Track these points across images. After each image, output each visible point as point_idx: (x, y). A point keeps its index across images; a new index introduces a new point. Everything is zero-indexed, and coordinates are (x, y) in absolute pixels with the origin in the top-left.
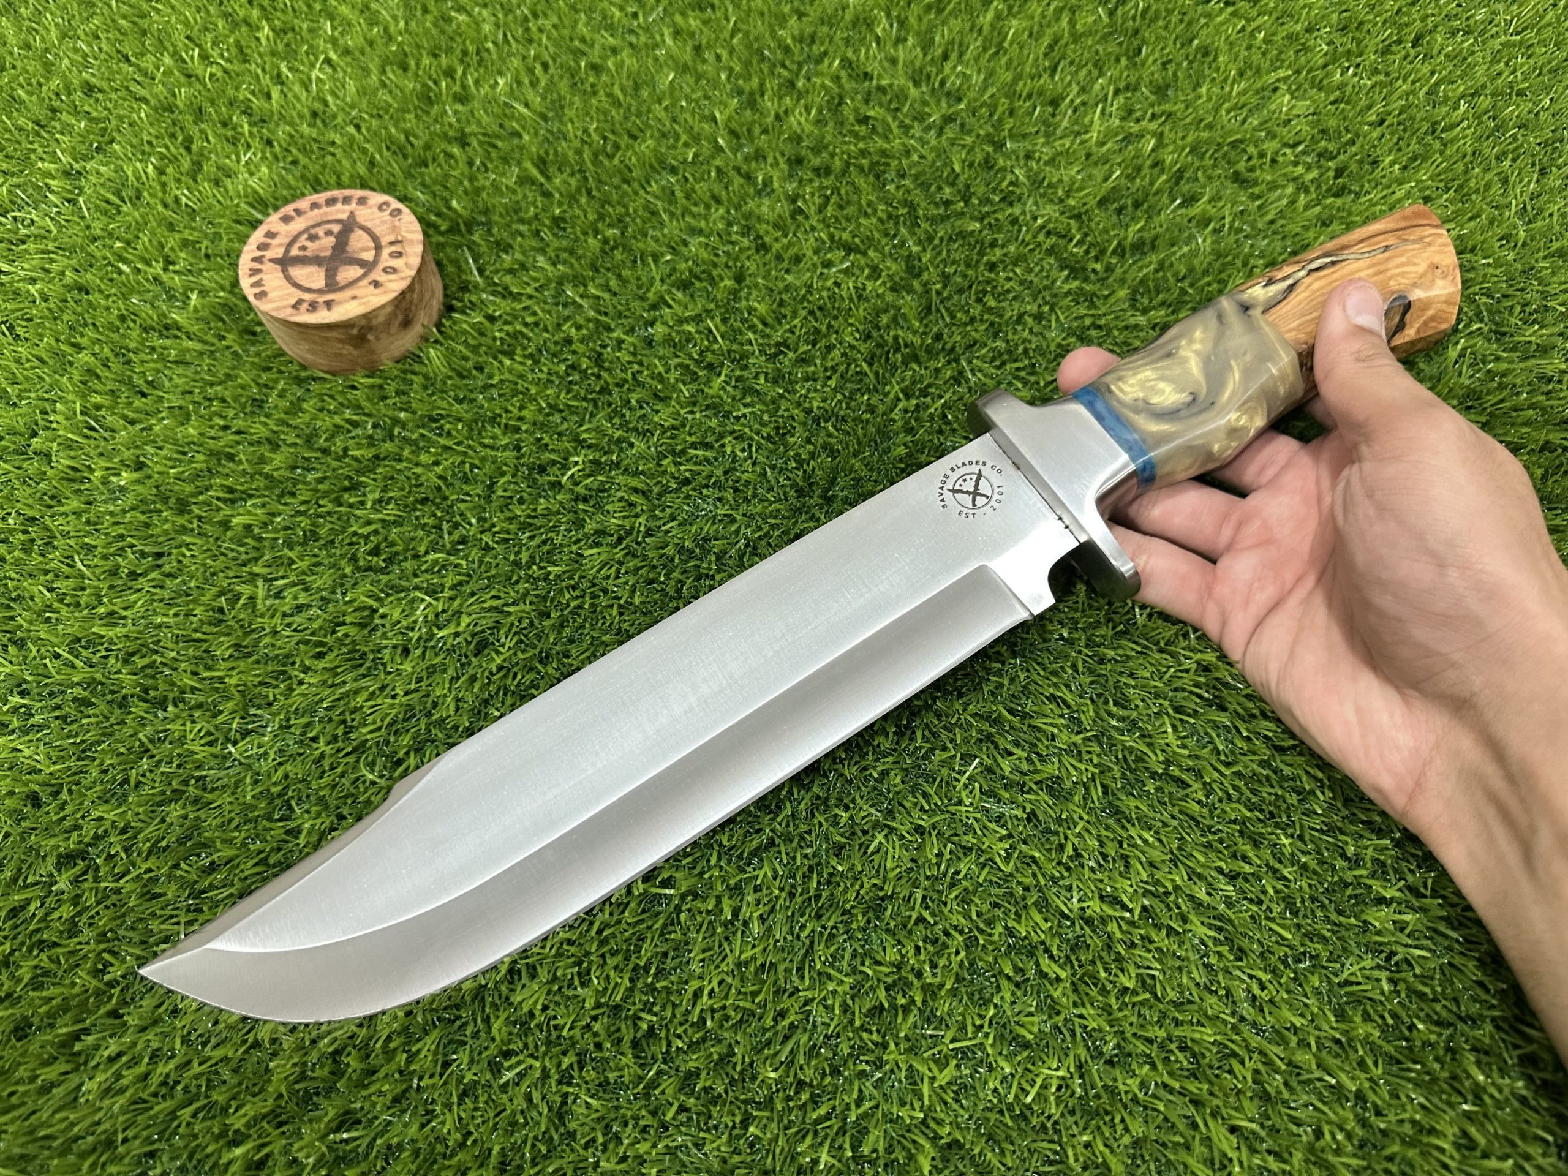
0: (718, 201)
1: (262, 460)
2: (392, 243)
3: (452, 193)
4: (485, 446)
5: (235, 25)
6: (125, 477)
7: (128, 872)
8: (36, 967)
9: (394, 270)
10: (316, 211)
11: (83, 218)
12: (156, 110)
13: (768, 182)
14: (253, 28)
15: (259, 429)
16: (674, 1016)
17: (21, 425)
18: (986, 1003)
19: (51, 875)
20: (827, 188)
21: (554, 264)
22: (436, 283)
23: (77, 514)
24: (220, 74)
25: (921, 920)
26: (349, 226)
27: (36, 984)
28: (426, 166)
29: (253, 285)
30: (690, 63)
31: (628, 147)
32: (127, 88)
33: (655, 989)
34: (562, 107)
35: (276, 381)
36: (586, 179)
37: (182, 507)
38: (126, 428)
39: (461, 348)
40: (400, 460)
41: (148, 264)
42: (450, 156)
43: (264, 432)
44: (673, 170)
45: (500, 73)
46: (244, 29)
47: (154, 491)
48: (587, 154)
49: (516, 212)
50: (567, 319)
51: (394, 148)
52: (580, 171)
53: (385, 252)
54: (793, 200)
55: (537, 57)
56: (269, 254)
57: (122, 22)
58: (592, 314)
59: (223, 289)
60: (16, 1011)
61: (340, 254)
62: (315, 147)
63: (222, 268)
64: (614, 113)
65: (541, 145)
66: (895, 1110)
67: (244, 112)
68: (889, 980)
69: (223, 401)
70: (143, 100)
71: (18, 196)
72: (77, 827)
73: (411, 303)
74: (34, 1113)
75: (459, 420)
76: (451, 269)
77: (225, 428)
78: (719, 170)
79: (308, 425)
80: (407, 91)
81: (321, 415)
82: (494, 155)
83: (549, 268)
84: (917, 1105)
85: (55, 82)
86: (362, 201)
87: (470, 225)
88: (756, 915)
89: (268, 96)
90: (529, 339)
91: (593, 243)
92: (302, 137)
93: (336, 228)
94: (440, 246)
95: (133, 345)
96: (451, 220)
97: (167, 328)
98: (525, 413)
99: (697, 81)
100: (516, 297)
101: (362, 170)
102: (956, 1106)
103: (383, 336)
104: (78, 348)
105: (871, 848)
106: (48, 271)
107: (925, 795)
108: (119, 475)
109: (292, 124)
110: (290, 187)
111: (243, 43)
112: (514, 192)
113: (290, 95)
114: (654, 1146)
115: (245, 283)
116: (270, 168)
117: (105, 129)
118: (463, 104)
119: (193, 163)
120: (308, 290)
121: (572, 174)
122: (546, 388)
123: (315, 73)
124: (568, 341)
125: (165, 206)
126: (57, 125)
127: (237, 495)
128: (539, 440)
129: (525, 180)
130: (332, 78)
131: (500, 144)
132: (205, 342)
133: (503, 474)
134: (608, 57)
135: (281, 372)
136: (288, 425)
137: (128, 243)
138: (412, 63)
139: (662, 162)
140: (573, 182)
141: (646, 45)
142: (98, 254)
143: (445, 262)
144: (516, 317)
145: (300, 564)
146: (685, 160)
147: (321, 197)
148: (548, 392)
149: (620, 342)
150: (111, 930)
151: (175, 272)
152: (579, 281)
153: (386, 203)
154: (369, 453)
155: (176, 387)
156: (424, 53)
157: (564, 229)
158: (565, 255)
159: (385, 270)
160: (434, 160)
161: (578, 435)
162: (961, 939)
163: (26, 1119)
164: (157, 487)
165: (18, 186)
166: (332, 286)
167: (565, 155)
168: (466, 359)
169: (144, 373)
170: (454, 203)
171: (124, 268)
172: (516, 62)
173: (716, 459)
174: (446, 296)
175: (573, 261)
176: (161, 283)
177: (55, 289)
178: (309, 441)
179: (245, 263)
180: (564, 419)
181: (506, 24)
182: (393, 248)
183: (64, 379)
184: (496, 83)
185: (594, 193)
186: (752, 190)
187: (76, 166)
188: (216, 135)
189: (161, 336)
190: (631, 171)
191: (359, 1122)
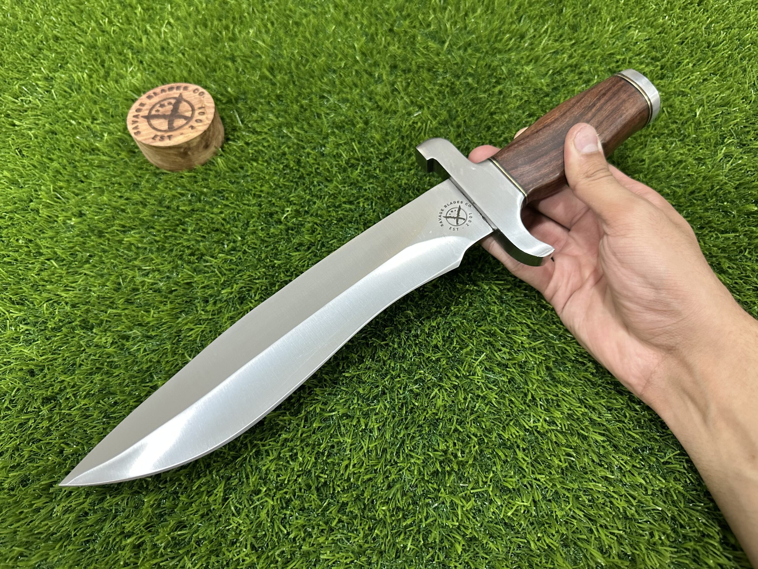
0: (356, 85)
1: (139, 212)
2: (200, 108)
3: (228, 85)
4: (244, 204)
5: (124, 7)
6: (74, 221)
7: (75, 406)
8: (31, 451)
9: (201, 121)
10: (164, 94)
11: (54, 99)
12: (88, 47)
13: (380, 77)
14: (133, 8)
15: (136, 197)
16: (336, 476)
17: (25, 196)
18: (488, 471)
19: (39, 408)
20: (408, 78)
21: (277, 118)
22: (220, 127)
23: (52, 238)
24: (118, 30)
25: (456, 430)
26: (179, 100)
27: (31, 460)
28: (216, 72)
29: (134, 128)
30: (343, 21)
31: (313, 61)
32: (74, 38)
33: (328, 463)
34: (281, 43)
35: (145, 174)
36: (292, 76)
37: (100, 234)
38: (74, 198)
39: (233, 158)
40: (204, 211)
41: (84, 120)
42: (227, 66)
43: (139, 199)
44: (334, 72)
45: (251, 27)
46: (129, 9)
47: (87, 227)
48: (293, 64)
49: (259, 93)
50: (284, 143)
51: (200, 64)
52: (290, 73)
53: (197, 112)
54: (393, 85)
55: (268, 19)
56: (141, 114)
57: (72, 7)
58: (295, 141)
59: (119, 131)
60: (22, 472)
61: (175, 113)
62: (163, 64)
63: (119, 121)
64: (306, 45)
65: (271, 60)
66: (444, 522)
67: (129, 48)
68: (441, 458)
69: (120, 184)
70: (82, 43)
71: (23, 89)
72: (52, 385)
73: (209, 136)
74: (31, 522)
75: (232, 192)
76: (228, 120)
77: (121, 197)
78: (357, 71)
79: (160, 195)
80: (207, 36)
81: (166, 190)
82: (248, 66)
83: (275, 119)
84: (455, 519)
85: (40, 36)
86: (186, 88)
87: (237, 100)
88: (376, 427)
89: (141, 40)
90: (266, 154)
91: (296, 107)
92: (157, 59)
93: (173, 101)
94: (223, 109)
95: (77, 158)
96: (228, 98)
97: (93, 150)
98: (263, 188)
99: (346, 29)
100: (259, 133)
101: (185, 74)
102: (474, 520)
103: (196, 153)
104: (51, 160)
105: (432, 395)
106: (37, 124)
107: (458, 370)
108: (70, 219)
109: (152, 53)
110: (151, 83)
111: (129, 15)
112: (258, 83)
113: (151, 40)
114: (327, 539)
115: (130, 127)
116: (142, 74)
117: (64, 57)
118: (233, 42)
119: (106, 72)
120: (160, 131)
121: (286, 74)
122: (273, 176)
123: (163, 29)
124: (284, 154)
125: (92, 93)
126: (41, 55)
127: (126, 229)
128: (270, 201)
129: (263, 77)
130: (171, 31)
131: (251, 60)
132: (112, 157)
133: (253, 217)
134: (303, 19)
135: (147, 170)
136: (151, 195)
137: (75, 110)
138: (209, 24)
139: (329, 68)
140: (286, 78)
141: (321, 12)
142: (61, 116)
143: (225, 117)
144: (259, 143)
145: (156, 260)
146: (340, 67)
147: (166, 87)
148: (275, 178)
149: (309, 154)
150: (66, 433)
151: (97, 124)
152: (289, 125)
153: (197, 89)
154: (189, 208)
155: (98, 178)
156: (215, 19)
157: (282, 101)
158: (282, 113)
159: (196, 121)
160: (220, 69)
161: (289, 198)
162: (476, 439)
163: (28, 525)
164: (89, 225)
165: (23, 85)
166: (171, 128)
167: (282, 65)
168: (235, 163)
169: (82, 172)
170: (229, 89)
171: (73, 122)
172: (258, 22)
173: (355, 210)
174: (226, 134)
175: (287, 116)
176: (91, 129)
177: (41, 132)
178: (160, 203)
179: (130, 118)
180: (282, 191)
181: (253, 4)
182: (200, 111)
183: (45, 175)
184: (249, 32)
185: (297, 83)
186: (372, 80)
187: (50, 75)
188: (116, 58)
189: (91, 154)
190: (314, 72)
191: (185, 526)
